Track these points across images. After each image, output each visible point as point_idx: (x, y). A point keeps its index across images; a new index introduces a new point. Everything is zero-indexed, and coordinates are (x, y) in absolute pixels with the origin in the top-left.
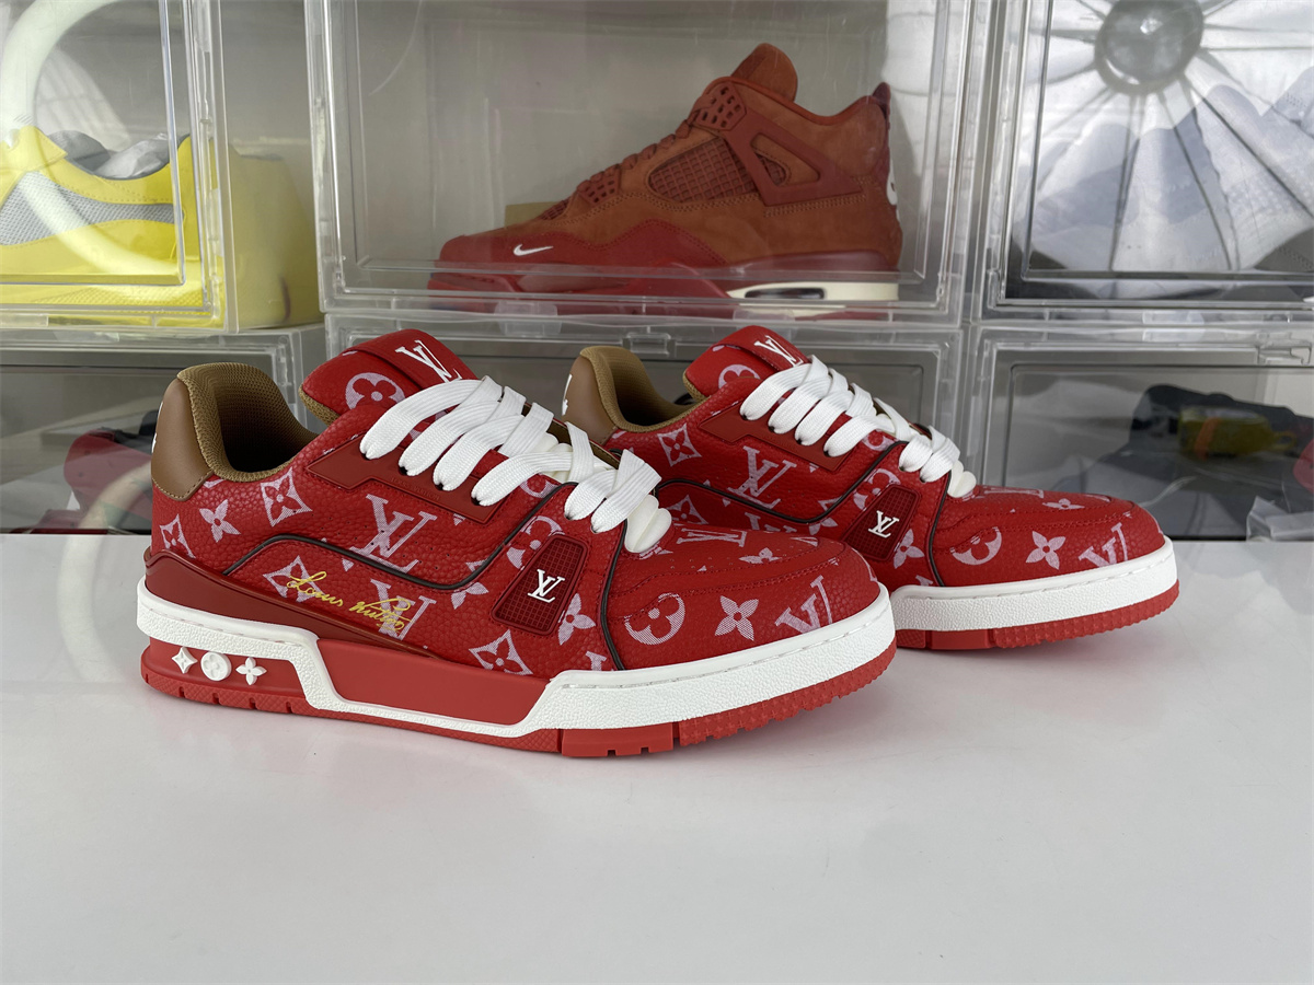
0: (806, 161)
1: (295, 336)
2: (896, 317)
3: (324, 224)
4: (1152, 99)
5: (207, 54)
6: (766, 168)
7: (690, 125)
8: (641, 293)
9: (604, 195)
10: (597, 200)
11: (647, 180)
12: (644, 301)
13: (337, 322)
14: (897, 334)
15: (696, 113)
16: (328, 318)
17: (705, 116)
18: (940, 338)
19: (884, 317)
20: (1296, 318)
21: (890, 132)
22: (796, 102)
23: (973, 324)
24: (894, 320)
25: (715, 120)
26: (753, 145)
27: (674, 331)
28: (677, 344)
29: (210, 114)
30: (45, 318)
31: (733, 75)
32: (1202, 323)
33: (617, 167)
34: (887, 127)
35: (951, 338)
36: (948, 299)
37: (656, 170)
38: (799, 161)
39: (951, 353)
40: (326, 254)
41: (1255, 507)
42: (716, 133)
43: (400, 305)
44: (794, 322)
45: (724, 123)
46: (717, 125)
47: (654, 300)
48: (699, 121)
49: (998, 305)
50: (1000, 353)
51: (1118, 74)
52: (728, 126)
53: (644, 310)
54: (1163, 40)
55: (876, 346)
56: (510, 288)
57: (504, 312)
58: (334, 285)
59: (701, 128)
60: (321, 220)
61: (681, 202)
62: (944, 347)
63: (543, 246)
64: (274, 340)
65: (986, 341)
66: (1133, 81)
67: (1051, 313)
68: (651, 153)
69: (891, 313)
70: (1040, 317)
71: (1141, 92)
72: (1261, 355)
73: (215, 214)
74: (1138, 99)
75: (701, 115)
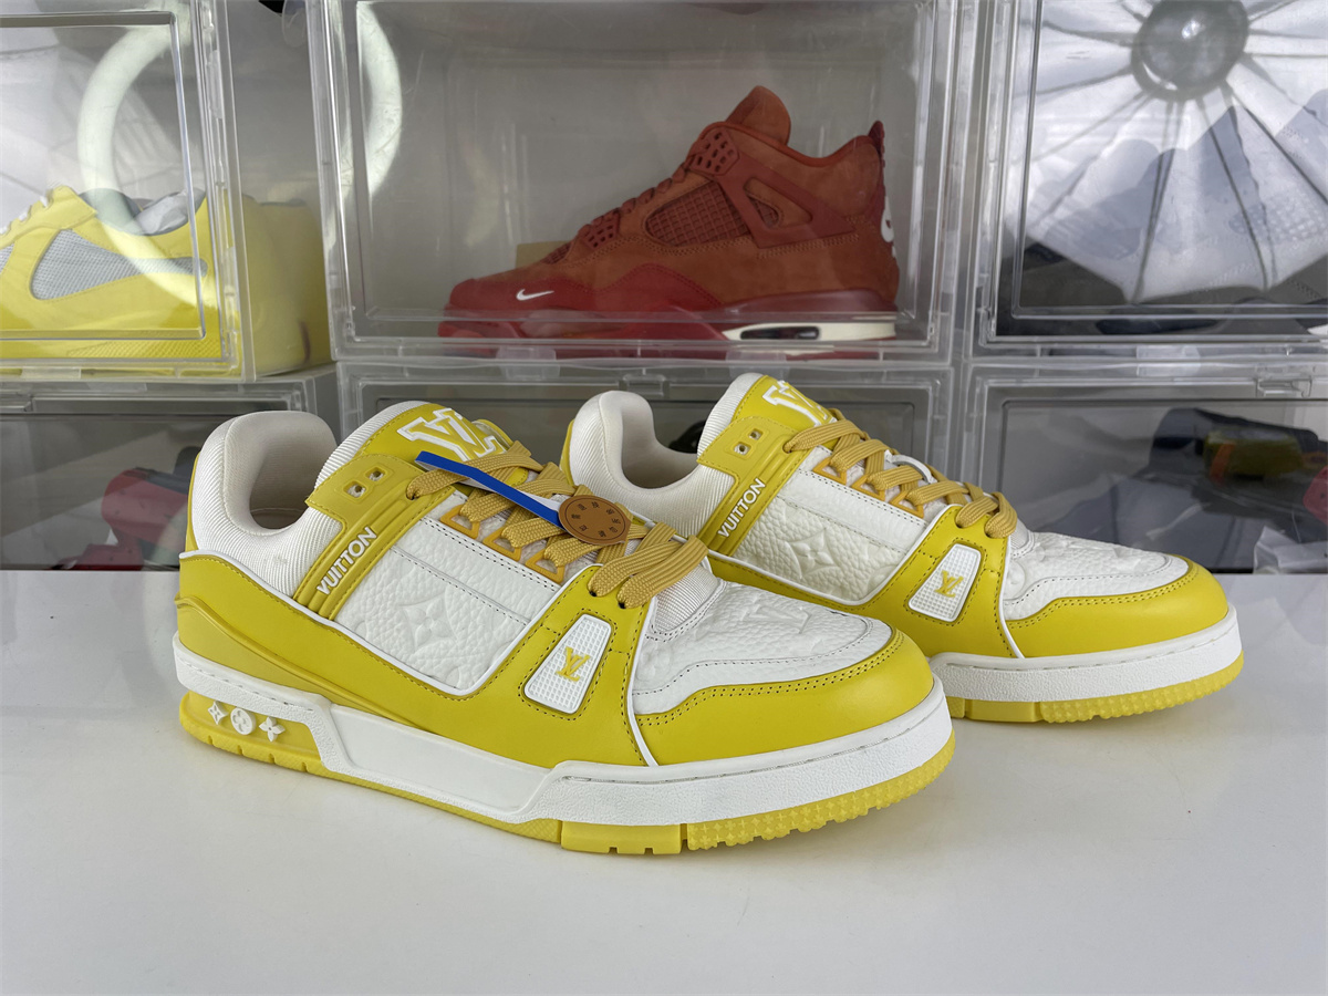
0: (798, 204)
1: (309, 383)
2: (887, 356)
3: (334, 277)
4: (1191, 106)
5: (221, 120)
6: (759, 211)
7: (686, 169)
8: (636, 337)
9: (603, 239)
10: (596, 245)
11: (644, 227)
12: (639, 344)
13: (347, 369)
14: (888, 373)
15: (691, 157)
16: (339, 365)
17: (700, 160)
18: (931, 375)
19: (874, 356)
20: (1296, 351)
21: (885, 170)
22: (789, 145)
23: (964, 360)
24: (884, 358)
25: (709, 164)
26: (746, 187)
27: (667, 373)
28: (671, 385)
29: (225, 177)
30: (77, 370)
31: (727, 121)
32: (1198, 357)
33: (617, 212)
34: (882, 163)
35: (942, 375)
36: (938, 338)
37: (654, 215)
38: (792, 204)
39: (943, 390)
40: (336, 306)
41: (1263, 536)
42: (711, 178)
43: (407, 352)
44: (786, 362)
45: (718, 168)
46: (711, 170)
47: (651, 344)
48: (694, 165)
49: (988, 342)
50: (991, 390)
51: (1155, 79)
52: (722, 171)
53: (639, 353)
54: (1205, 45)
55: (867, 384)
56: (515, 334)
57: (504, 357)
58: (345, 335)
59: (697, 172)
60: (330, 274)
61: (677, 245)
62: (935, 386)
63: (545, 291)
64: (290, 386)
65: (978, 378)
66: (1171, 87)
67: (1042, 350)
68: (648, 197)
69: (881, 352)
70: (1032, 353)
71: (1179, 98)
72: (1259, 388)
73: (231, 271)
74: (1175, 105)
75: (696, 160)
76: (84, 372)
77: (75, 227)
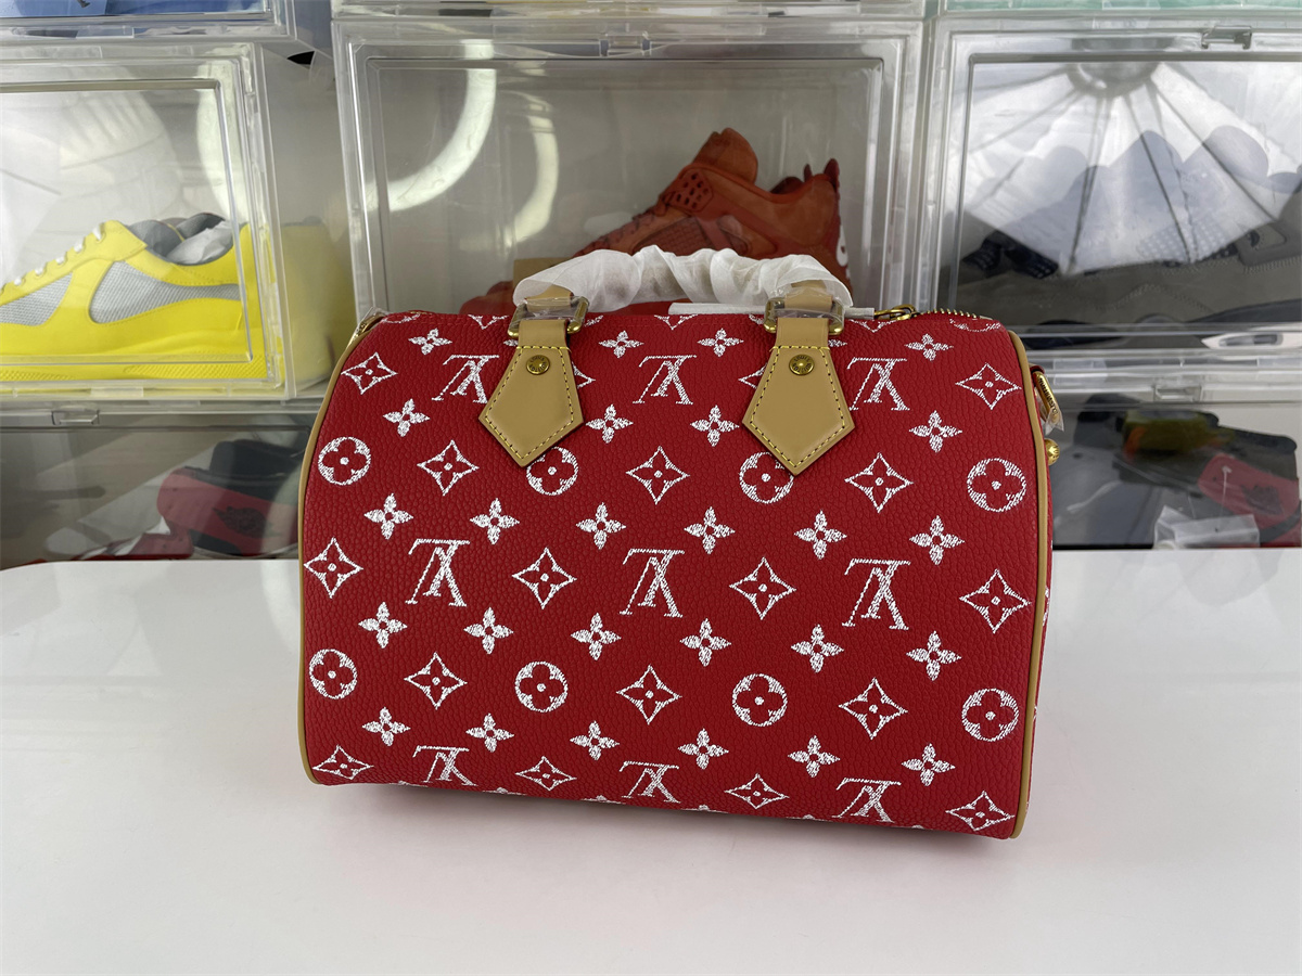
0: (764, 236)
4: (1118, 102)
6: (731, 243)
7: (665, 202)
15: (671, 192)
17: (679, 197)
20: (1189, 362)
22: (756, 184)
25: (687, 201)
26: (719, 222)
33: (606, 239)
34: (837, 197)
37: (638, 245)
38: (759, 237)
41: (1163, 514)
42: (689, 213)
45: (695, 205)
46: (689, 206)
48: (674, 201)
51: (1087, 77)
52: (699, 208)
59: (677, 207)
66: (1101, 84)
68: (634, 228)
71: (1110, 94)
72: (1157, 393)
73: (275, 305)
74: (1105, 102)
75: (676, 196)
76: (145, 390)
77: (127, 258)
